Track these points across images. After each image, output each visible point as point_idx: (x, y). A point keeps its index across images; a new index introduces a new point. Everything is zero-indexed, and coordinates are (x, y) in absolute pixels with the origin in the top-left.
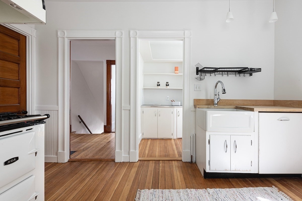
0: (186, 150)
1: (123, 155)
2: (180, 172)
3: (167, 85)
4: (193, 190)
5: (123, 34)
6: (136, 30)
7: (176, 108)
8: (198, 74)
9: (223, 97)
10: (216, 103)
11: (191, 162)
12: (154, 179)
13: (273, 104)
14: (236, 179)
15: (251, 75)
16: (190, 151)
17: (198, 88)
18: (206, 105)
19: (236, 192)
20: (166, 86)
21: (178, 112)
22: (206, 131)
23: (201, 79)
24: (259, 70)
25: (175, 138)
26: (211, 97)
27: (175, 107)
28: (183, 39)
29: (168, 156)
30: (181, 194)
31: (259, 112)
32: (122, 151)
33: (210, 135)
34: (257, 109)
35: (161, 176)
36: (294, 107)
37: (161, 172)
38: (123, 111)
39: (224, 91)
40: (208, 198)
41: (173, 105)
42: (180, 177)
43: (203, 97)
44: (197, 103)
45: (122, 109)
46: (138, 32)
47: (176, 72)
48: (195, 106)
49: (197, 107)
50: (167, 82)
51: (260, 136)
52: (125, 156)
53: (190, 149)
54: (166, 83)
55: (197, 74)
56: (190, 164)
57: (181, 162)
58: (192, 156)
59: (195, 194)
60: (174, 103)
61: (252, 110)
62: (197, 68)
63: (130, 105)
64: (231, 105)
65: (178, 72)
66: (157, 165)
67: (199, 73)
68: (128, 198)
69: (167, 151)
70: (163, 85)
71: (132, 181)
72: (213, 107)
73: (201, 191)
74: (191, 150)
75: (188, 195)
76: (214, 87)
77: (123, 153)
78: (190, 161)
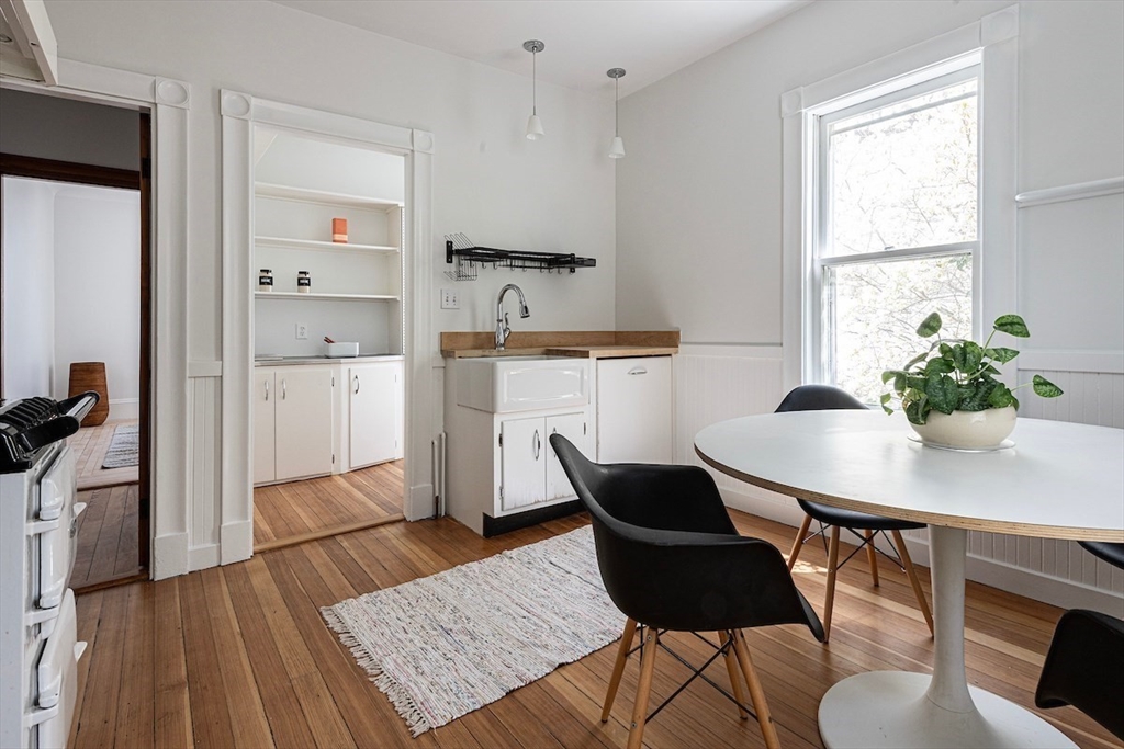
0: (419, 486)
1: (190, 548)
2: (415, 544)
3: (303, 281)
4: (474, 565)
5: (190, 97)
6: (246, 96)
7: (349, 366)
8: (451, 262)
9: (518, 325)
10: (502, 341)
11: (436, 517)
12: (349, 577)
13: (613, 340)
14: (554, 521)
15: (572, 271)
16: (431, 485)
17: (451, 299)
18: (475, 348)
19: (562, 541)
20: (300, 284)
21: (353, 377)
22: (493, 413)
23: (460, 276)
24: (591, 263)
25: (344, 469)
26: (486, 325)
27: (343, 360)
28: (409, 152)
29: (353, 518)
30: (448, 578)
31: (598, 359)
32: (188, 530)
33: (502, 424)
34: (594, 353)
35: (368, 566)
36: (650, 346)
37: (360, 558)
38: (189, 383)
39: (525, 312)
40: (513, 566)
41: (332, 354)
42: (424, 552)
43: (464, 327)
44: (450, 346)
45: (188, 375)
46: (254, 101)
47: (337, 237)
48: (446, 354)
49: (456, 356)
50: (300, 273)
51: (600, 412)
52: (196, 547)
53: (430, 479)
54: (297, 275)
55: (449, 261)
56: (432, 523)
57: (402, 524)
58: (437, 497)
59: (481, 569)
60: (334, 349)
61: (585, 355)
62: (449, 245)
63: (222, 359)
64: (531, 347)
65: (345, 238)
66: (334, 547)
67: (454, 257)
68: (303, 632)
69: (337, 508)
70: (285, 283)
71: (281, 602)
72: (495, 352)
73: (491, 562)
74: (433, 483)
75: (465, 575)
76: (496, 301)
77: (190, 539)
78: (431, 515)
